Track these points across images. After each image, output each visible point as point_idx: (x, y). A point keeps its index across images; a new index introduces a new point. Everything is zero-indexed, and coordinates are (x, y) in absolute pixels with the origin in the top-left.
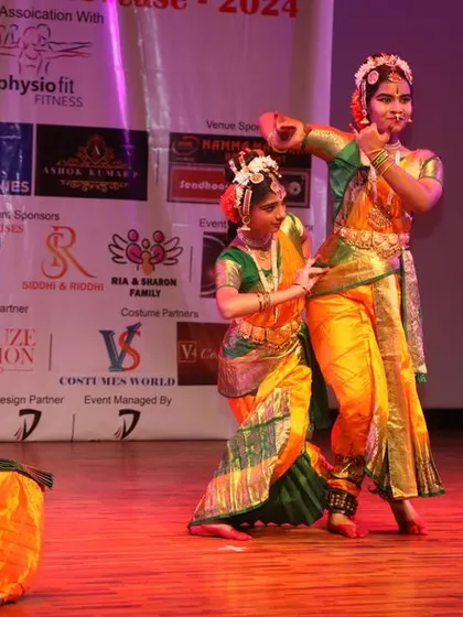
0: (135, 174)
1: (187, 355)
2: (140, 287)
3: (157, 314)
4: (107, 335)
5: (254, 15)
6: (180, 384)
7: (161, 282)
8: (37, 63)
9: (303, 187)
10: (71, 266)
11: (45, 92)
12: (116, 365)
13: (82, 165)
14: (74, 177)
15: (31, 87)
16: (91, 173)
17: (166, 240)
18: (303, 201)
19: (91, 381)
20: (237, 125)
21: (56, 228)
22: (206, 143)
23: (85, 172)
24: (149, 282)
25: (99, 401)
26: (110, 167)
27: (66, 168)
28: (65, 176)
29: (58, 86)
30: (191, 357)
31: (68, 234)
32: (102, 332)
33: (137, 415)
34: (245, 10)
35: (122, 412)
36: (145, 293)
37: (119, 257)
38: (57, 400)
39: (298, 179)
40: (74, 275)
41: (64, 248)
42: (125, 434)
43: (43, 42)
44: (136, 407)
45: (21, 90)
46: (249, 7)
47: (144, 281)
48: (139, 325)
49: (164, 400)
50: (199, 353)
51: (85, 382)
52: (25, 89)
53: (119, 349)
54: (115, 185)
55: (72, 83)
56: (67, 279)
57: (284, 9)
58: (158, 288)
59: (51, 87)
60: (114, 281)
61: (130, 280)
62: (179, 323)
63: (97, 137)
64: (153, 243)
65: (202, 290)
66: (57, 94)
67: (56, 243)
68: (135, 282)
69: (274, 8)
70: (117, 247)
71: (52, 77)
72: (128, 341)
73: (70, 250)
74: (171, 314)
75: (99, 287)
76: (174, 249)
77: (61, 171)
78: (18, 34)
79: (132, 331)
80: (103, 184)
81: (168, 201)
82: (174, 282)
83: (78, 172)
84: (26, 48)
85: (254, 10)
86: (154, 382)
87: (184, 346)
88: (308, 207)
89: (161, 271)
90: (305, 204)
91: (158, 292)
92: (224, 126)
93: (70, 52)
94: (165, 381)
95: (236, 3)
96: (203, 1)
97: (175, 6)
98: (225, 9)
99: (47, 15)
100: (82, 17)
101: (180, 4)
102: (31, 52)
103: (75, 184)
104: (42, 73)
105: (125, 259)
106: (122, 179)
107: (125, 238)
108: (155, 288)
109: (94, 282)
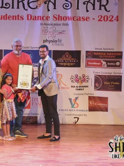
0: (77, 61)
1: (91, 104)
2: (78, 88)
3: (83, 94)
4: (70, 99)
5: (107, 22)
6: (89, 111)
7: (84, 87)
8: (52, 36)
10: (61, 83)
11: (55, 43)
12: (73, 106)
13: (64, 60)
14: (62, 62)
15: (51, 41)
16: (66, 61)
17: (86, 76)
18: (120, 67)
19: (67, 110)
20: (103, 49)
22: (95, 53)
23: (64, 61)
24: (81, 87)
25: (69, 115)
26: (70, 60)
27: (60, 60)
28: (60, 62)
29: (58, 41)
30: (92, 105)
32: (69, 99)
33: (78, 118)
34: (104, 20)
35: (74, 118)
36: (80, 89)
37: (73, 81)
39: (119, 61)
42: (75, 123)
43: (54, 31)
44: (78, 117)
45: (49, 42)
46: (106, 20)
47: (79, 87)
48: (78, 97)
49: (85, 115)
50: (94, 104)
51: (65, 110)
52: (50, 42)
53: (73, 103)
54: (72, 64)
55: (61, 40)
56: (60, 86)
57: (115, 20)
58: (83, 88)
59: (56, 41)
60: (72, 87)
61: (76, 87)
62: (89, 97)
63: (67, 53)
64: (82, 77)
65: (95, 88)
66: (57, 43)
67: (58, 78)
68: (77, 87)
69: (112, 20)
70: (72, 79)
71: (56, 39)
72: (76, 101)
73: (61, 79)
74: (87, 94)
75: (68, 88)
76: (87, 78)
77: (59, 61)
78: (48, 29)
79: (76, 98)
80: (69, 64)
81: (86, 67)
82: (87, 87)
83: (63, 61)
84: (50, 32)
86: (82, 111)
87: (90, 102)
88: (122, 68)
89: (84, 84)
90: (121, 67)
91: (83, 89)
92: (99, 49)
93: (60, 33)
94: (85, 110)
95: (102, 19)
96: (94, 19)
97: (87, 20)
98: (99, 20)
99: (55, 25)
100: (63, 24)
101: (88, 20)
102: (51, 33)
103: (62, 64)
104: (54, 38)
105: (74, 81)
106: (74, 63)
107: (74, 76)
108: (82, 88)
109: (67, 87)
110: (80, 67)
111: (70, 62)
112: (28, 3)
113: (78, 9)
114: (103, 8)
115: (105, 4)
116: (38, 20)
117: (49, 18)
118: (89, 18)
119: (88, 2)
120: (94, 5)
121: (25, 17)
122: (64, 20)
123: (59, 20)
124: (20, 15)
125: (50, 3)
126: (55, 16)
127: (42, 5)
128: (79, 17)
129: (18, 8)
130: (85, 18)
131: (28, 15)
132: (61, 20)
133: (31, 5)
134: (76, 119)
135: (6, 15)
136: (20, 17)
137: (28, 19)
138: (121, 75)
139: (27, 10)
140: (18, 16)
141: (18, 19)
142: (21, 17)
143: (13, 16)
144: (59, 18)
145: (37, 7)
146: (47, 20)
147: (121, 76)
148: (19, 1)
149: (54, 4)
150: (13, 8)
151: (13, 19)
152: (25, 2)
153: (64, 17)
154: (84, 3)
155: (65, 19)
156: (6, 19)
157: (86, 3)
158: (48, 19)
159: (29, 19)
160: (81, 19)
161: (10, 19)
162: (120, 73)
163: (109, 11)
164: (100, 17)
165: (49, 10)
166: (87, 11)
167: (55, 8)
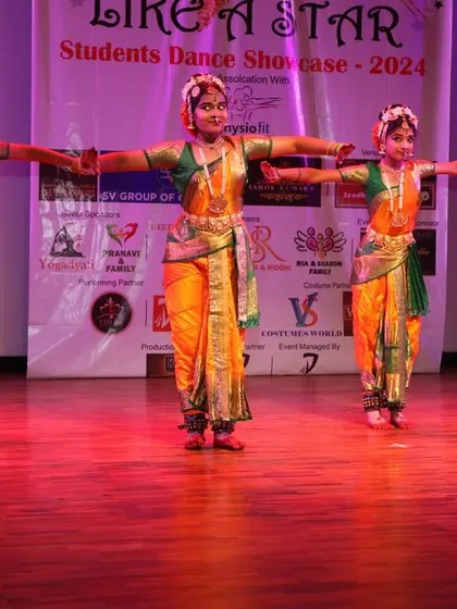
0: (312, 189)
1: (350, 315)
2: (317, 268)
3: (328, 286)
4: (294, 301)
5: (394, 76)
6: (345, 335)
7: (331, 264)
8: (243, 113)
9: (431, 195)
10: (268, 253)
11: (249, 133)
12: (301, 322)
14: (269, 191)
15: (239, 129)
16: (281, 189)
17: (335, 234)
18: (431, 205)
19: (283, 334)
21: (257, 227)
23: (277, 188)
25: (289, 347)
26: (294, 184)
27: (264, 186)
28: (264, 191)
29: (257, 128)
31: (266, 231)
32: (290, 299)
33: (316, 357)
34: (388, 71)
35: (305, 355)
36: (320, 272)
37: (302, 247)
38: (260, 347)
39: (427, 189)
40: (270, 260)
41: (263, 241)
42: (308, 370)
43: (247, 98)
44: (315, 352)
45: (232, 132)
46: (391, 69)
47: (319, 263)
48: (316, 294)
49: (335, 346)
51: (279, 334)
52: (235, 131)
53: (303, 311)
54: (298, 197)
55: (267, 126)
56: (266, 263)
57: (416, 70)
58: (329, 268)
59: (253, 129)
60: (299, 263)
61: (309, 263)
62: (345, 293)
64: (325, 236)
66: (257, 134)
67: (257, 238)
68: (313, 264)
69: (408, 70)
70: (301, 239)
71: (254, 122)
72: (310, 305)
73: (268, 242)
74: (339, 286)
75: (288, 268)
76: (340, 240)
77: (261, 187)
78: (230, 93)
79: (312, 298)
80: (290, 196)
81: (336, 207)
82: (340, 264)
83: (272, 188)
84: (235, 103)
85: (394, 72)
86: (327, 334)
87: (348, 309)
88: (435, 209)
89: (331, 256)
90: (433, 207)
91: (329, 271)
92: (374, 154)
93: (266, 104)
94: (335, 333)
95: (382, 67)
96: (358, 66)
97: (339, 70)
98: (374, 71)
99: (250, 80)
100: (275, 80)
101: (343, 68)
102: (239, 105)
103: (269, 197)
104: (247, 121)
105: (306, 248)
106: (303, 193)
107: (306, 233)
108: (327, 268)
109: (285, 264)
110: (319, 205)
111: (292, 192)
112: (174, 15)
113: (313, 36)
114: (382, 35)
115: (388, 26)
116: (201, 64)
117: (233, 59)
118: (345, 64)
119: (343, 17)
120: (358, 26)
121: (164, 55)
122: (275, 66)
123: (261, 66)
124: (150, 48)
125: (235, 15)
126: (251, 54)
127: (212, 20)
128: (315, 62)
129: (144, 25)
130: (334, 64)
131: (172, 49)
132: (268, 67)
133: (180, 18)
134: (311, 359)
135: (109, 45)
136: (148, 53)
137: (172, 62)
138: (433, 228)
139: (169, 33)
140: (144, 49)
141: (144, 60)
142: (152, 54)
143: (129, 50)
144: (262, 60)
145: (198, 24)
146: (227, 65)
147: (434, 232)
148: (148, 5)
149: (248, 20)
150: (128, 24)
151: (129, 59)
152: (165, 10)
153: (275, 58)
154: (331, 21)
155: (278, 65)
156: (108, 59)
157: (338, 19)
158: (231, 64)
159: (176, 60)
160: (323, 66)
161: (120, 57)
162: (431, 224)
163: (401, 45)
164: (376, 61)
165: (231, 38)
166: (341, 43)
167: (249, 31)
